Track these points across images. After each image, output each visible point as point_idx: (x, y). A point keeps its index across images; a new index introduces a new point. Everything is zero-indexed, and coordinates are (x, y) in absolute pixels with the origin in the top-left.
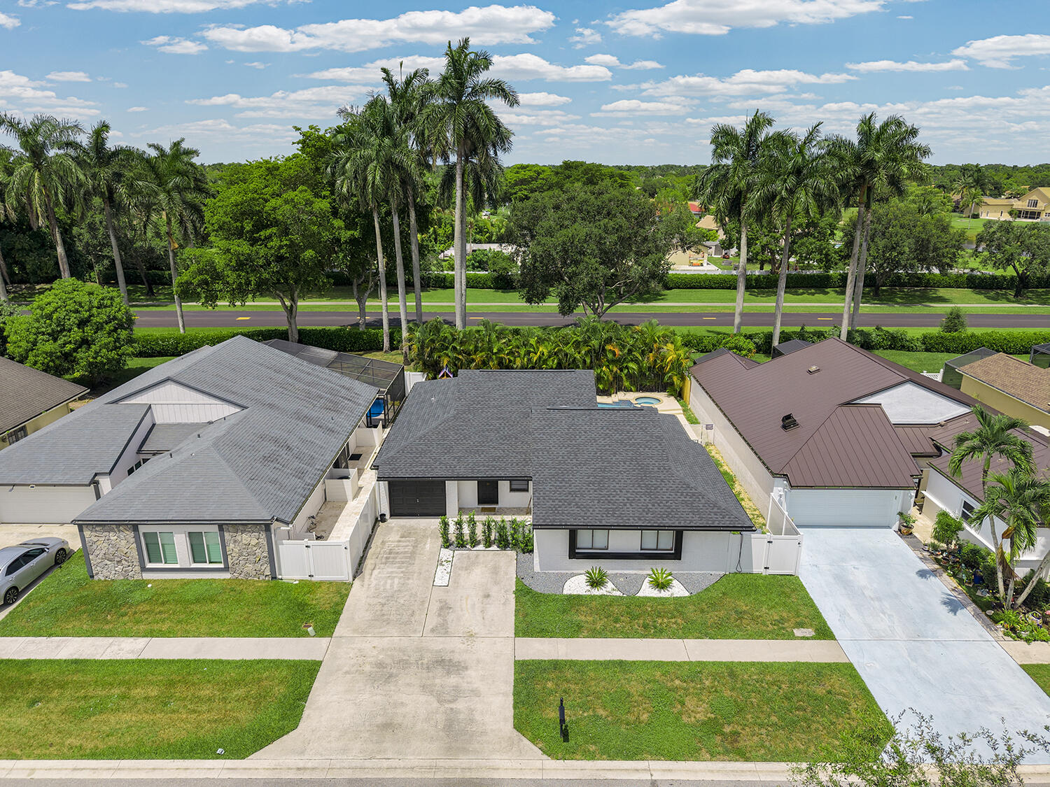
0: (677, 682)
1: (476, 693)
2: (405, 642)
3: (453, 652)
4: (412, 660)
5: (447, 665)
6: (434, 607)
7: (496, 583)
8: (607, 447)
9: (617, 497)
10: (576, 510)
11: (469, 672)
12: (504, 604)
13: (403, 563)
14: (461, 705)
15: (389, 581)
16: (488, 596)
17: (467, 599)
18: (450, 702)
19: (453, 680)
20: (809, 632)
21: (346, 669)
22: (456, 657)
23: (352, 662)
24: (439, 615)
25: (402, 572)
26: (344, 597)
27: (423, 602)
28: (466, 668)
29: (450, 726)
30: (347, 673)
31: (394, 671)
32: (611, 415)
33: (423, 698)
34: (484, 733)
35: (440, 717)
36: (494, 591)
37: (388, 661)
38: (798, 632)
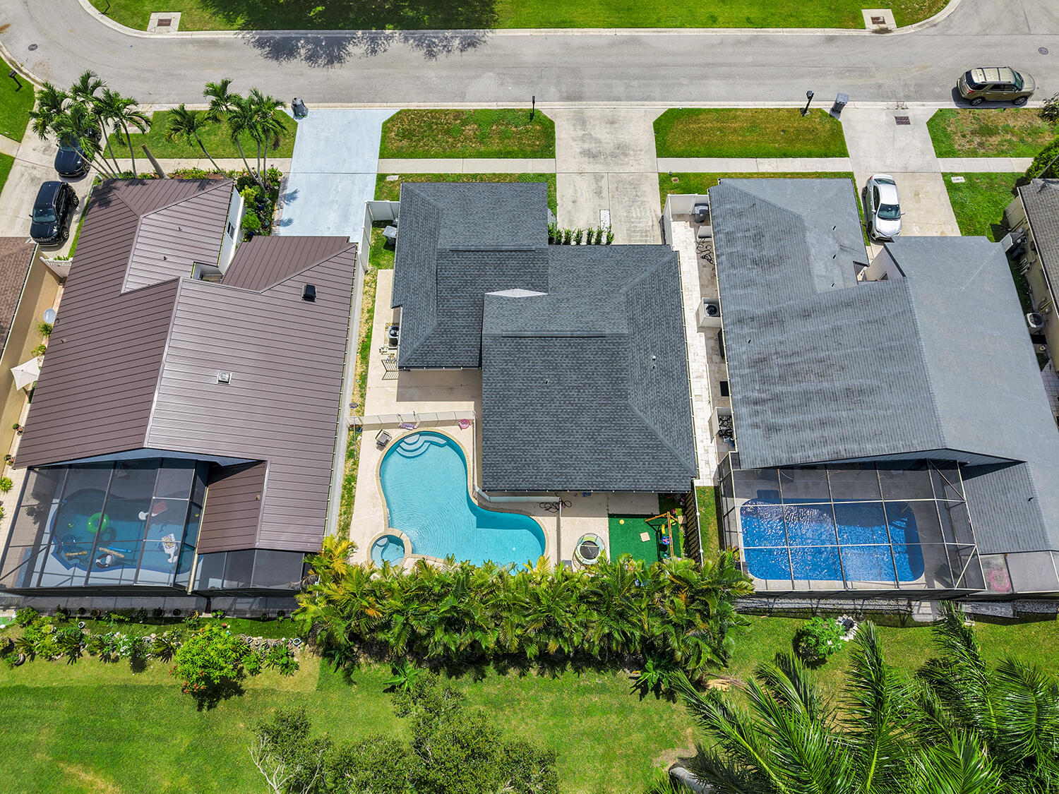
0: (474, 145)
1: (574, 139)
2: (616, 169)
3: (589, 163)
4: (610, 158)
5: (591, 155)
6: (605, 193)
7: (569, 212)
11: (579, 151)
12: (563, 196)
13: (634, 231)
14: (581, 133)
15: (639, 215)
16: (573, 202)
17: (586, 200)
18: (585, 134)
19: (586, 146)
20: (389, 179)
21: (643, 153)
22: (586, 159)
23: (641, 157)
24: (601, 187)
25: (632, 223)
27: (613, 197)
28: (580, 153)
29: (584, 123)
30: (641, 150)
31: (618, 151)
32: (479, 242)
33: (599, 136)
34: (568, 120)
35: (589, 127)
36: (570, 206)
37: (622, 157)
38: (396, 178)
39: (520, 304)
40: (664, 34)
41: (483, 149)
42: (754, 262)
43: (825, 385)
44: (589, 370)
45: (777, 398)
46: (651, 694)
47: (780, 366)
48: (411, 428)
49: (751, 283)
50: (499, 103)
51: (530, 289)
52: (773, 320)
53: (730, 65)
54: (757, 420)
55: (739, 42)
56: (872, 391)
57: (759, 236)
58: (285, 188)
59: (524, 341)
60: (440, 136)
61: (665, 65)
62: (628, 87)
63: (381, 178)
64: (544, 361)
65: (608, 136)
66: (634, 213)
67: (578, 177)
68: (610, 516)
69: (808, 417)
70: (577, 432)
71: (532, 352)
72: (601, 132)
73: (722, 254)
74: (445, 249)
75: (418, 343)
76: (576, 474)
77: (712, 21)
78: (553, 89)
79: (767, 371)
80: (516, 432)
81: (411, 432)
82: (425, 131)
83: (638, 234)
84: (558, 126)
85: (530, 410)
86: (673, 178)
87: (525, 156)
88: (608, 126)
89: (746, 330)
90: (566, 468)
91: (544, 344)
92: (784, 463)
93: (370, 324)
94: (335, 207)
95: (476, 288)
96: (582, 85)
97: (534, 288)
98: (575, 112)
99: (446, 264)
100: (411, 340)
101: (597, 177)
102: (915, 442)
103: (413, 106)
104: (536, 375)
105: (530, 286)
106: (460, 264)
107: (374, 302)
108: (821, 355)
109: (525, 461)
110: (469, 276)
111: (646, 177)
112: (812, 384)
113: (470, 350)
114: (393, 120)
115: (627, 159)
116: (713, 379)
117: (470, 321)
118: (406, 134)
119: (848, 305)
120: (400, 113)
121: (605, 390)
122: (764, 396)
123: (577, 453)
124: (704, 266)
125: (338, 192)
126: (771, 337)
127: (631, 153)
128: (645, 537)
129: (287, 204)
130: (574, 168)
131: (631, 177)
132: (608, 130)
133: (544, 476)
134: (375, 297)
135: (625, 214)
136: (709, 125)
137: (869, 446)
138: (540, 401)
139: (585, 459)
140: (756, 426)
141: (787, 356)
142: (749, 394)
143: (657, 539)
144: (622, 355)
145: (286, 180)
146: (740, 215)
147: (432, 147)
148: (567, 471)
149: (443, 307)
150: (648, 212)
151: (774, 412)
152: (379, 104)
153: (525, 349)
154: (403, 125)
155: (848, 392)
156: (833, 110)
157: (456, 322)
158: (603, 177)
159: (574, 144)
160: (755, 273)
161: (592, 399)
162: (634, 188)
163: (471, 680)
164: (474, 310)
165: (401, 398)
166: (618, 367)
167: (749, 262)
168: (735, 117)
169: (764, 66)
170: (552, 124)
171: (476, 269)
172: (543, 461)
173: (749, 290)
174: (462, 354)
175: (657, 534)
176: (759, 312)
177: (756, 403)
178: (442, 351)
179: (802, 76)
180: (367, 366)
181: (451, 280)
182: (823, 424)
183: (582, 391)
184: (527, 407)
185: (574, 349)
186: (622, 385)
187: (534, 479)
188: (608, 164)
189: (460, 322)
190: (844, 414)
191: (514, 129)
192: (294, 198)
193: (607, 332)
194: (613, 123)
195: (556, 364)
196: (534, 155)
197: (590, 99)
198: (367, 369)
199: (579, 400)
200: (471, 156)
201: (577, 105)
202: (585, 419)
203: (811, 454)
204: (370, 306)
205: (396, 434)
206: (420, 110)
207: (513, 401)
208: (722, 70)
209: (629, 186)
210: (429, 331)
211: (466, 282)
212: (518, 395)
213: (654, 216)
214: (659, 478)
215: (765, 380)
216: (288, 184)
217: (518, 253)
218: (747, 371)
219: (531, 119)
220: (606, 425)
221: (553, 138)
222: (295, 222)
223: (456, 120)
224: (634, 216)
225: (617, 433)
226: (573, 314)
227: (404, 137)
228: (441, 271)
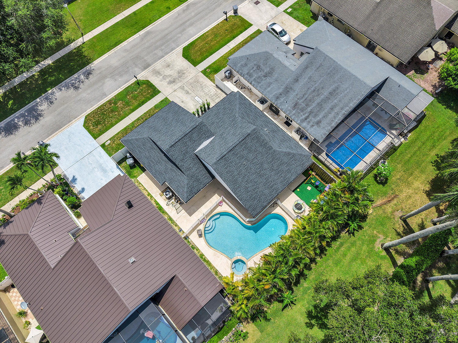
0: (127, 109)
1: (161, 81)
2: (186, 80)
3: (174, 85)
4: (179, 78)
5: (172, 82)
6: (190, 92)
8: (170, 128)
9: (157, 120)
10: (165, 110)
11: (167, 83)
13: (212, 97)
14: (161, 77)
15: (208, 90)
16: (182, 102)
17: (186, 98)
18: (163, 77)
19: (168, 80)
20: (107, 144)
21: (189, 69)
22: (172, 85)
23: (189, 71)
24: (187, 90)
25: (208, 94)
26: (211, 80)
27: (194, 91)
29: (159, 73)
30: (188, 68)
31: (180, 74)
32: (176, 137)
33: (168, 74)
34: (152, 76)
35: (162, 73)
37: (183, 75)
38: (109, 142)
39: (210, 147)
40: (157, 24)
41: (131, 108)
42: (265, 76)
43: (322, 97)
44: (254, 149)
45: (311, 112)
46: (355, 232)
47: (303, 102)
48: (205, 221)
49: (270, 84)
50: (121, 87)
51: (208, 139)
52: (287, 90)
53: (189, 20)
54: (311, 124)
55: (184, 11)
56: (337, 88)
57: (259, 67)
58: (68, 179)
59: (226, 156)
60: (111, 115)
61: (167, 34)
62: (162, 50)
63: (103, 146)
64: (238, 158)
65: (171, 72)
66: (206, 91)
67: (175, 93)
68: (293, 191)
69: (326, 111)
70: (267, 172)
71: (232, 158)
72: (168, 72)
73: (252, 82)
74: (168, 148)
75: (185, 189)
76: (277, 186)
77: (169, 9)
78: (136, 69)
79: (300, 107)
80: (249, 189)
81: (206, 222)
82: (103, 117)
83: (214, 96)
84: (151, 80)
85: (247, 178)
86: (207, 70)
87: (150, 99)
88: (168, 68)
89: (282, 99)
90: (273, 187)
91: (233, 152)
92: (331, 130)
93: (153, 199)
94: (96, 170)
95: (190, 153)
96: (145, 60)
97: (209, 137)
98: (152, 71)
99: (172, 153)
100: (182, 190)
101: (182, 88)
102: (363, 93)
103: (89, 111)
104: (239, 165)
105: (207, 138)
106: (177, 150)
107: (147, 190)
108: (312, 89)
109: (259, 195)
110: (184, 151)
111: (198, 76)
112: (318, 100)
113: (205, 176)
114: (86, 122)
115: (186, 75)
116: (281, 124)
117: (197, 166)
118: (97, 123)
119: (306, 68)
120: (86, 118)
121: (264, 151)
122: (306, 115)
123: (272, 179)
124: (244, 91)
125: (91, 164)
126: (292, 96)
127: (185, 71)
128: (309, 188)
129: (75, 184)
130: (171, 91)
131: (193, 80)
132: (170, 70)
133: (269, 195)
134: (145, 189)
135: (203, 93)
136: (201, 44)
137: (351, 105)
138: (248, 172)
139: (276, 179)
140: (313, 126)
141: (302, 98)
142: (301, 118)
143: (313, 186)
144: (260, 135)
145: (65, 176)
146: (246, 65)
147: (112, 121)
148: (274, 187)
149: (183, 169)
150: (210, 87)
151: (314, 117)
152: (74, 120)
153: (229, 159)
154: (92, 121)
155: (331, 93)
156: (234, 13)
157: (193, 171)
158: (184, 86)
159: (162, 82)
160: (268, 80)
161: (262, 157)
162: (198, 83)
163: (304, 280)
164: (195, 161)
165: (190, 214)
166: (262, 140)
167: (263, 78)
168: (207, 36)
169: (199, 13)
170: (148, 81)
171: (184, 147)
172: (264, 191)
173: (271, 86)
174: (204, 180)
175: (311, 184)
176: (281, 91)
177: (306, 119)
178: (196, 185)
179: (215, 9)
180: (167, 214)
181: (179, 158)
182: (332, 109)
183: (257, 157)
184: (245, 178)
185: (244, 146)
186: (268, 145)
187: (267, 199)
188: (181, 81)
189: (194, 170)
190: (336, 101)
191: (136, 93)
192: (76, 179)
193: (249, 132)
194: (169, 66)
195: (242, 155)
196: (152, 96)
197: (153, 63)
198: (168, 215)
199: (259, 161)
200: (130, 113)
201: (150, 68)
202: (266, 166)
203: (336, 121)
204: (147, 193)
205: (201, 227)
206: (93, 111)
207: (239, 179)
208: (188, 23)
209: (195, 83)
210: (186, 182)
211: (184, 154)
212: (239, 176)
213: (213, 87)
214: (301, 165)
215: (302, 110)
216: (68, 176)
217: (194, 130)
218: (294, 112)
219: (139, 84)
220: (273, 162)
221: (154, 86)
222: (86, 188)
223: (111, 105)
224: (207, 92)
225: (279, 162)
226: (231, 135)
227: (97, 125)
228: (173, 157)
